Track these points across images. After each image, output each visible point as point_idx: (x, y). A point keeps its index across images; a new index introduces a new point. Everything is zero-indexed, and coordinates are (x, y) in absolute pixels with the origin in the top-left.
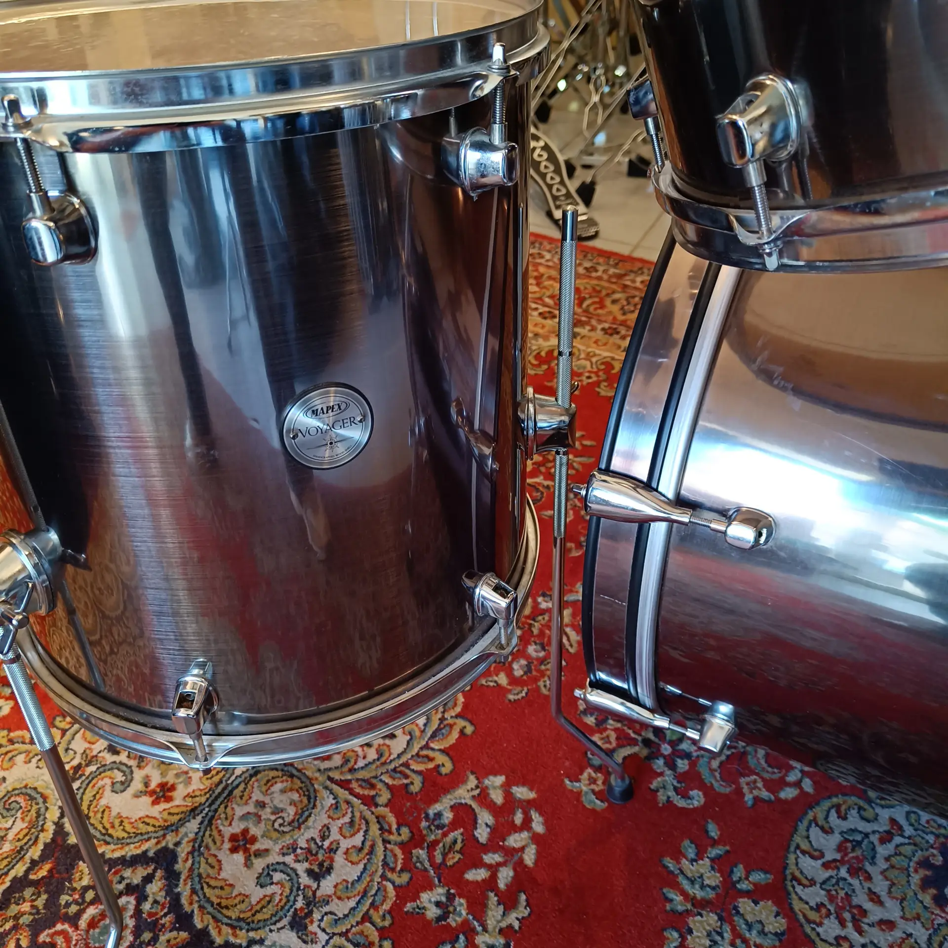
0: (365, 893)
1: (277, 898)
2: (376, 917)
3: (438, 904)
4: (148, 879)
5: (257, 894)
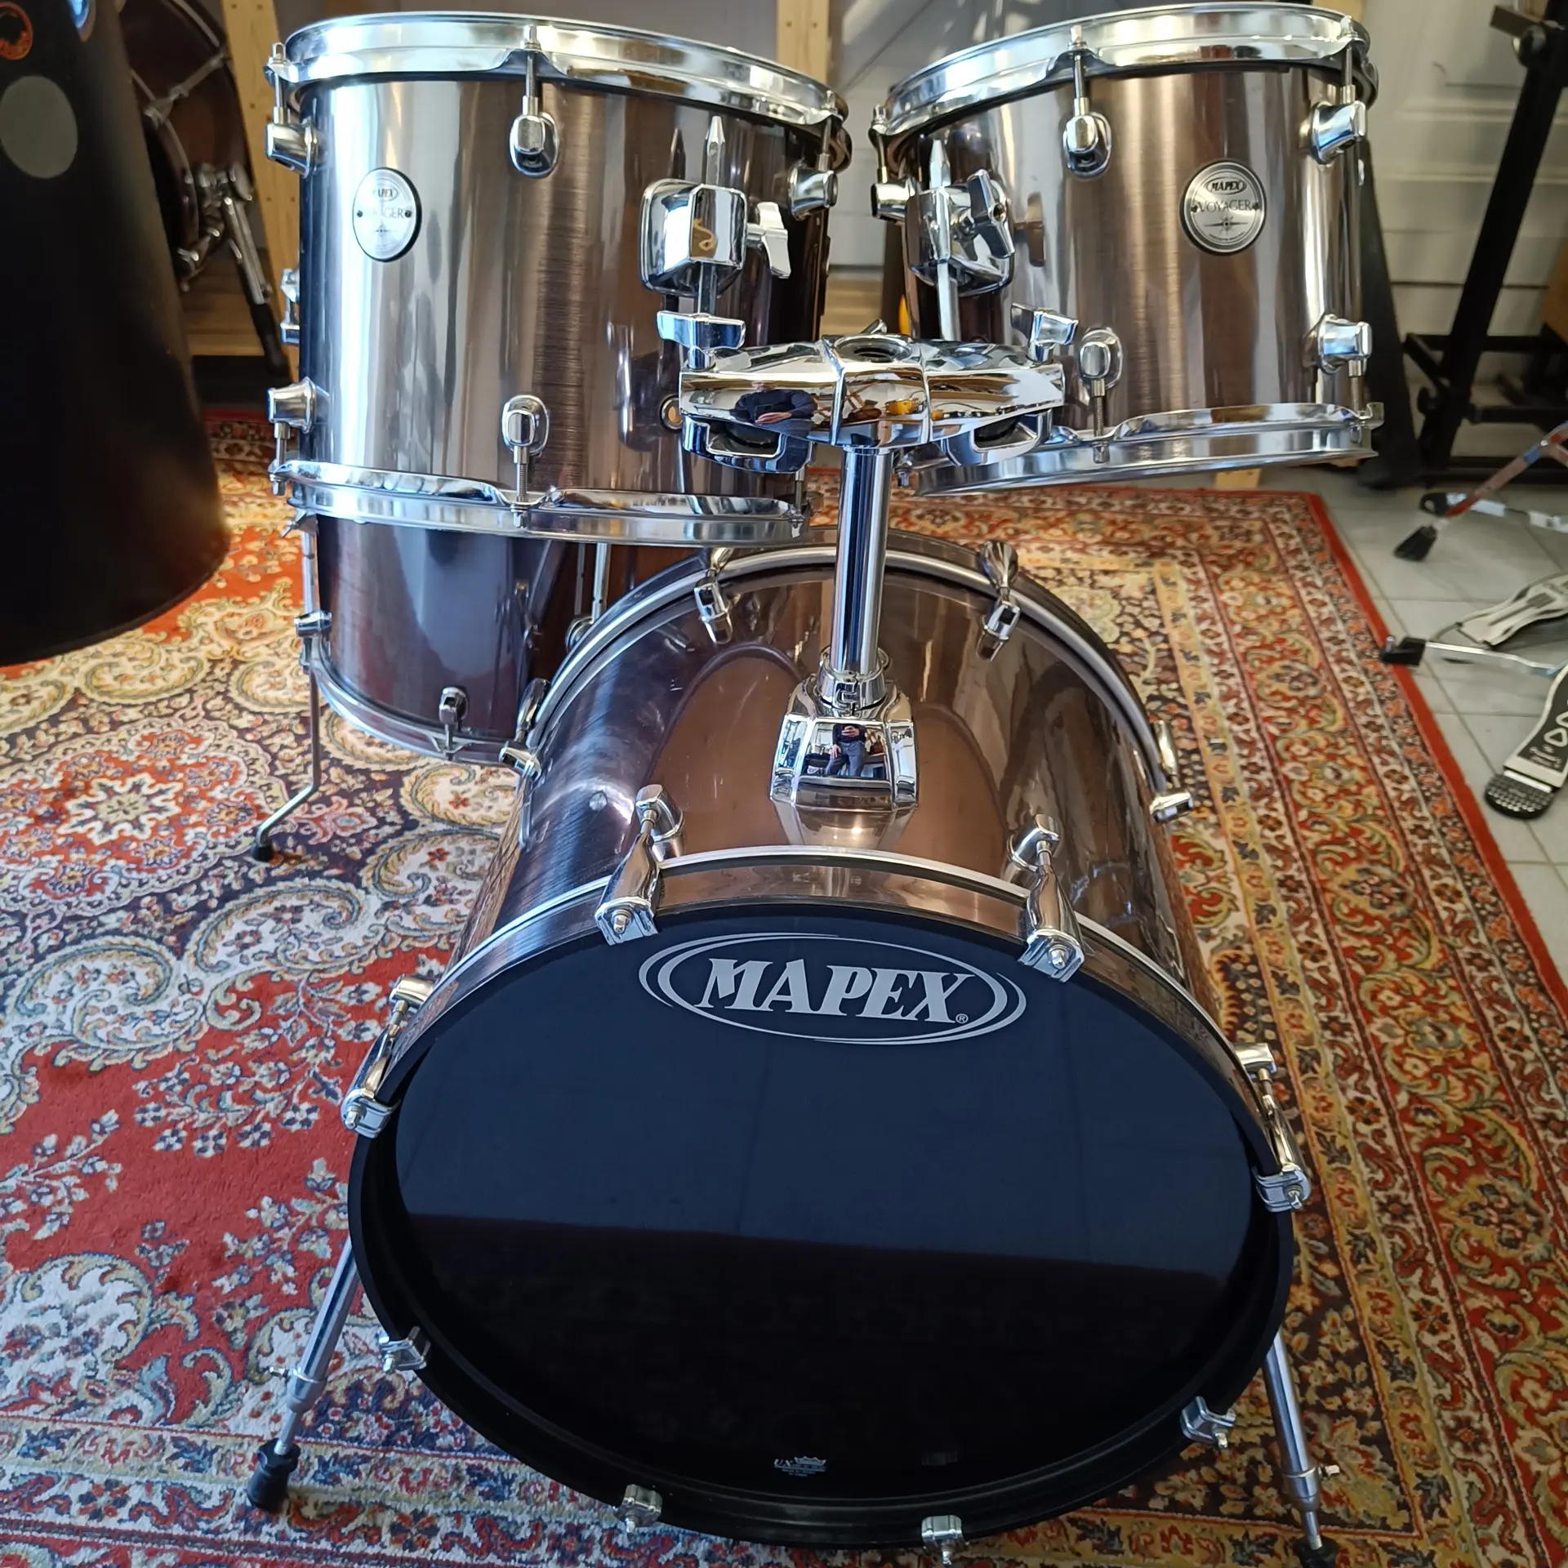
0: (422, 930)
1: (402, 889)
2: (409, 941)
3: (430, 972)
4: (392, 824)
5: (402, 877)
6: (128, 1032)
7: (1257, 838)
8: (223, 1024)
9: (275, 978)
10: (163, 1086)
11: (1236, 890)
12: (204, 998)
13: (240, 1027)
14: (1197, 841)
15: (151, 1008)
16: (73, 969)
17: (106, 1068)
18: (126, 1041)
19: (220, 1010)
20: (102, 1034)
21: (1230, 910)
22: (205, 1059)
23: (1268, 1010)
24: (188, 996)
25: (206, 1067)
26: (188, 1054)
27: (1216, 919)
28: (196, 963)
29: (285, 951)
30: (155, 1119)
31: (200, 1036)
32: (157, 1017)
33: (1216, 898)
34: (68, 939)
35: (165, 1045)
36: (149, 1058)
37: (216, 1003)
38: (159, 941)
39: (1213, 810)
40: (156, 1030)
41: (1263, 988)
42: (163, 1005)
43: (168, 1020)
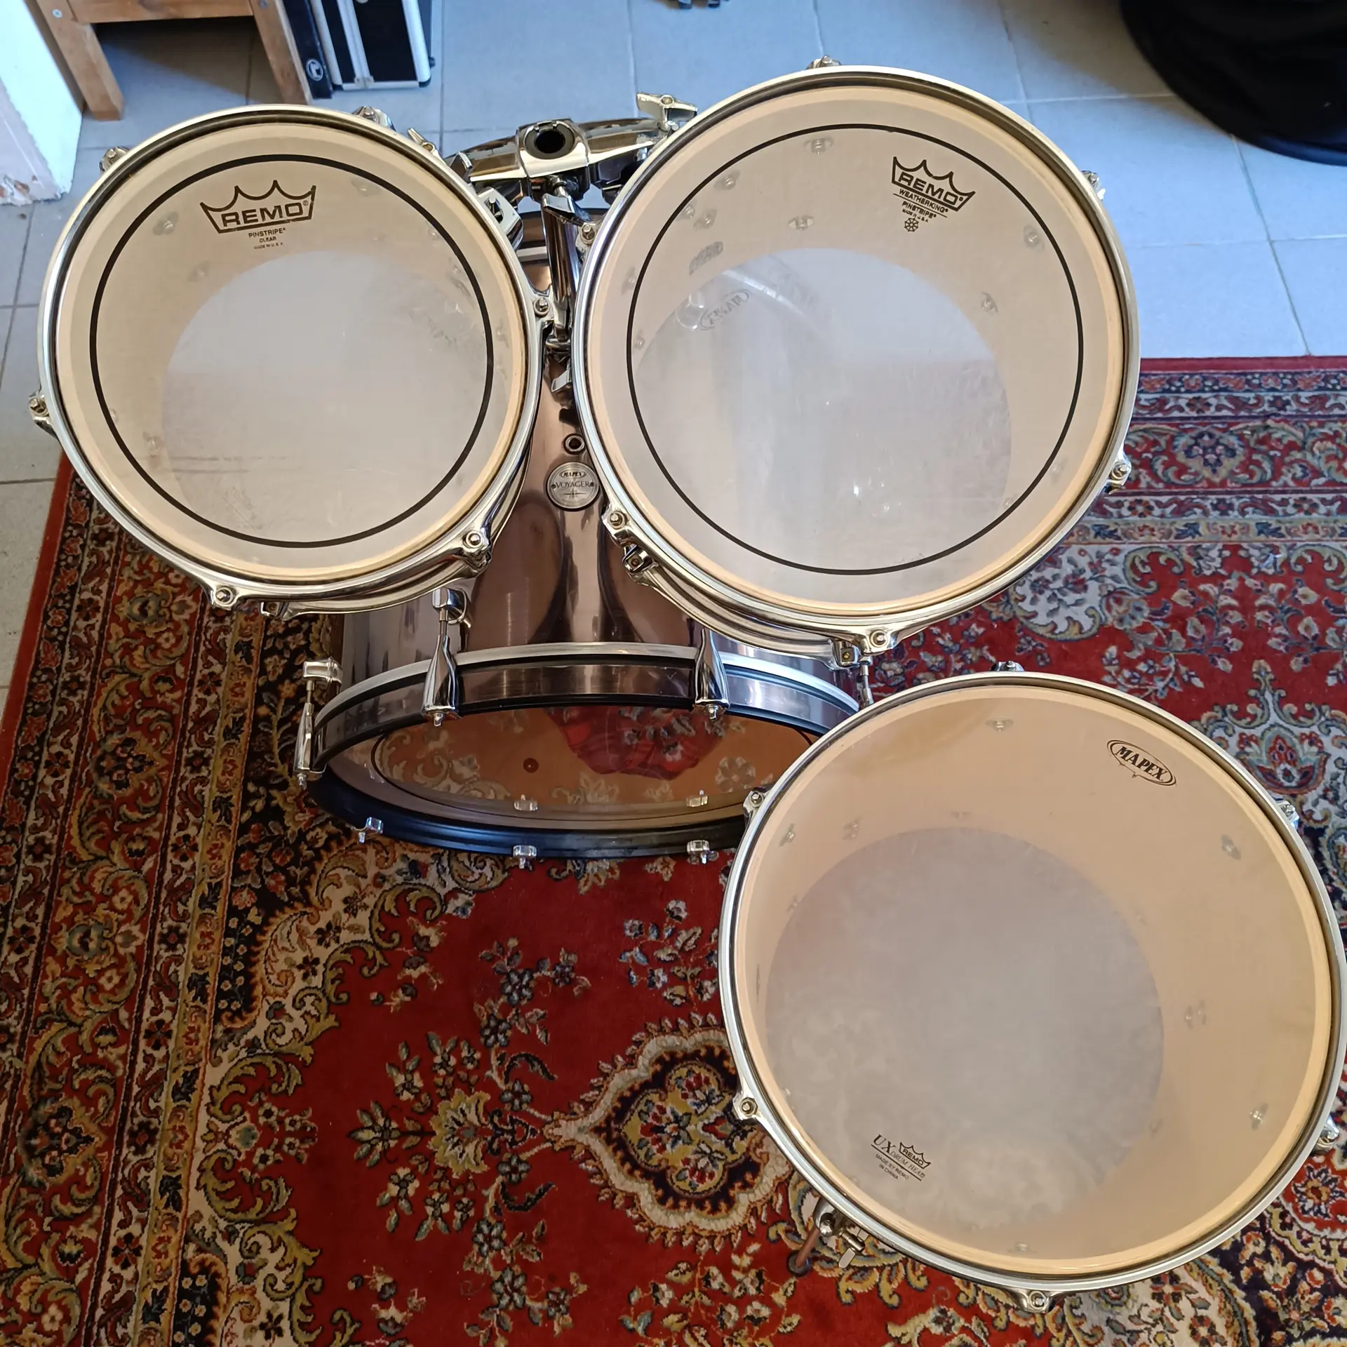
11: (203, 1117)
14: (220, 1205)
21: (219, 1088)
23: (226, 951)
27: (237, 1072)
33: (226, 1107)
39: (185, 1265)
41: (222, 979)
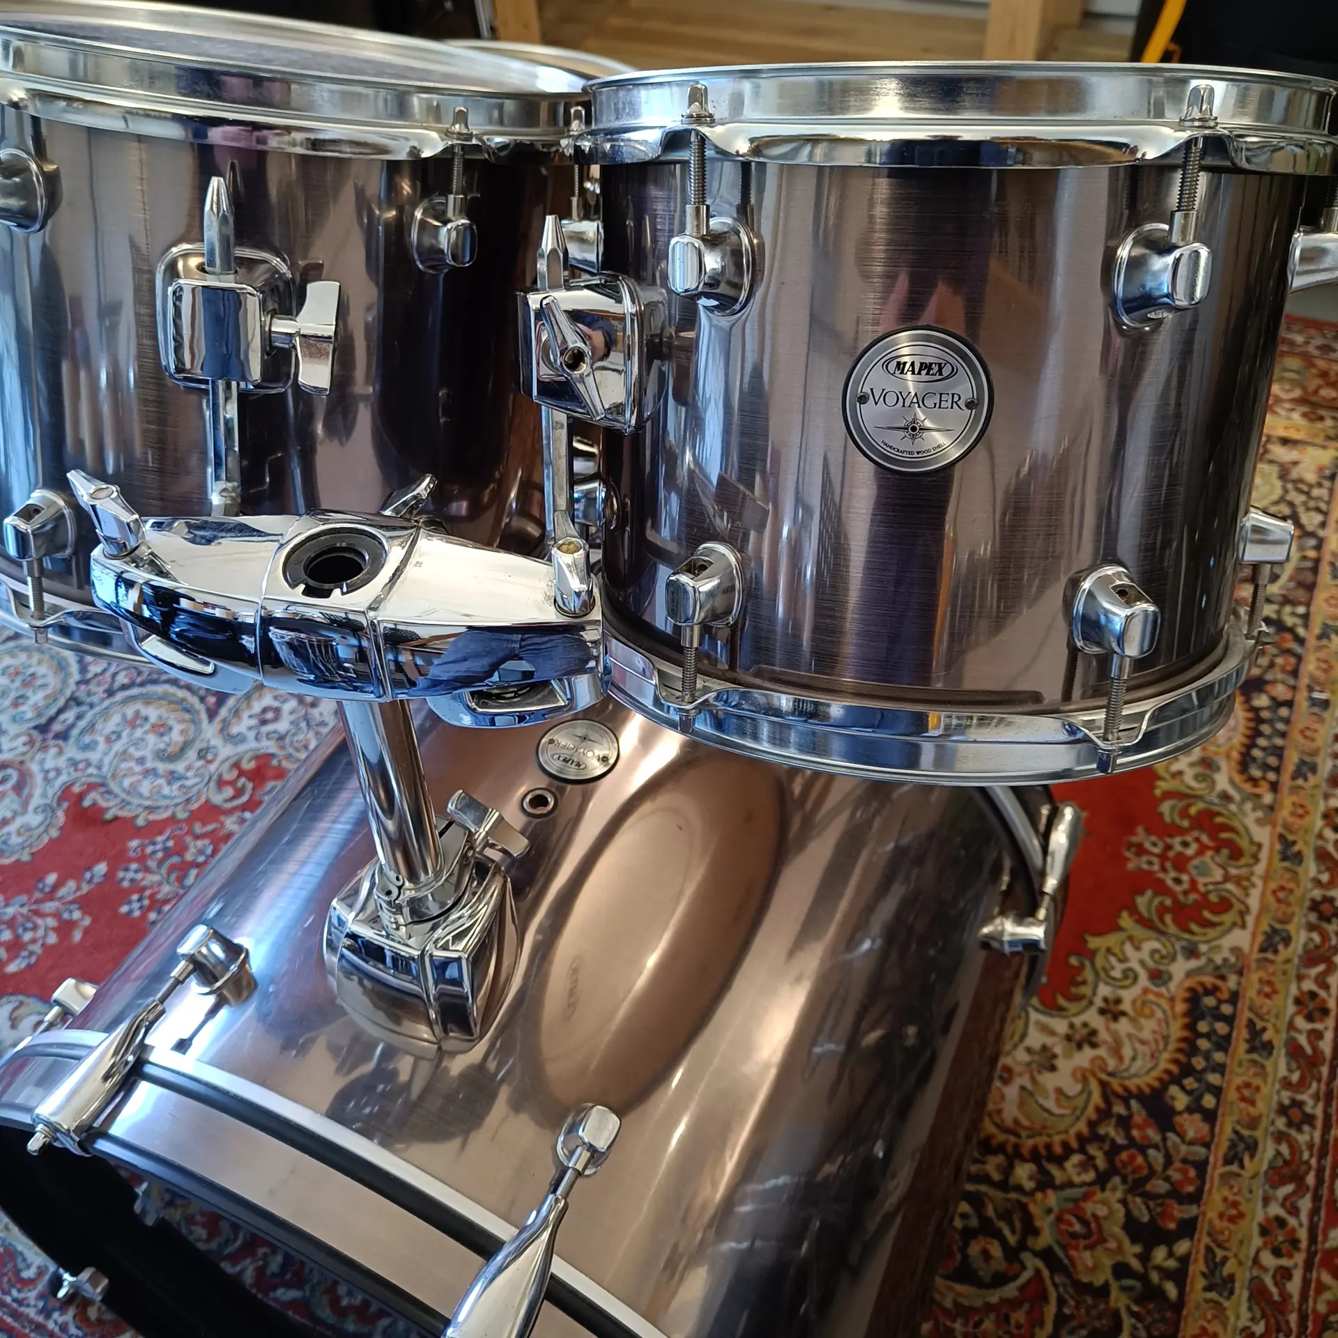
6: (145, 787)
7: (1311, 839)
8: (217, 799)
9: (275, 762)
10: (149, 849)
11: (1254, 902)
12: (213, 767)
13: (229, 805)
14: (1236, 824)
15: (171, 767)
16: (130, 711)
17: (116, 818)
18: (141, 796)
19: (221, 783)
20: (127, 782)
21: (1234, 925)
22: (190, 832)
23: (1221, 1069)
24: (201, 763)
25: (188, 839)
26: (179, 821)
27: (1212, 933)
28: (222, 730)
29: (294, 734)
30: (132, 880)
31: (195, 806)
32: (172, 777)
33: (1224, 905)
34: (139, 680)
35: (167, 807)
36: (151, 817)
37: (220, 776)
38: (202, 699)
39: (1274, 787)
40: (166, 790)
41: (1228, 1038)
42: (180, 767)
43: (179, 783)
